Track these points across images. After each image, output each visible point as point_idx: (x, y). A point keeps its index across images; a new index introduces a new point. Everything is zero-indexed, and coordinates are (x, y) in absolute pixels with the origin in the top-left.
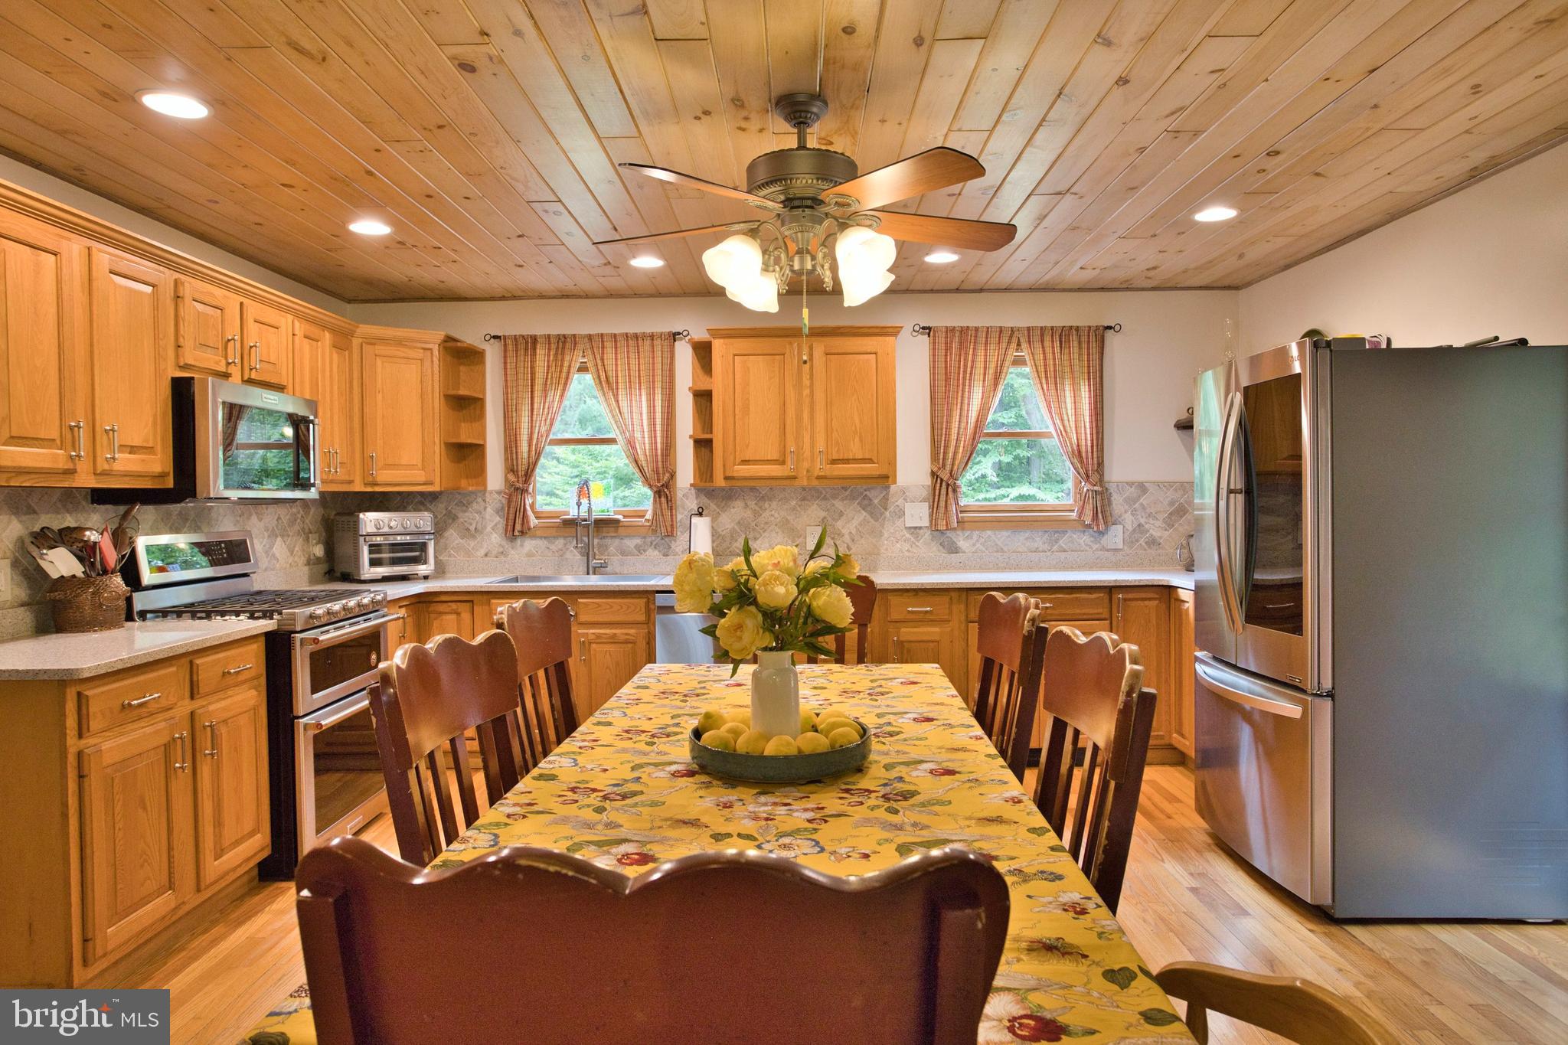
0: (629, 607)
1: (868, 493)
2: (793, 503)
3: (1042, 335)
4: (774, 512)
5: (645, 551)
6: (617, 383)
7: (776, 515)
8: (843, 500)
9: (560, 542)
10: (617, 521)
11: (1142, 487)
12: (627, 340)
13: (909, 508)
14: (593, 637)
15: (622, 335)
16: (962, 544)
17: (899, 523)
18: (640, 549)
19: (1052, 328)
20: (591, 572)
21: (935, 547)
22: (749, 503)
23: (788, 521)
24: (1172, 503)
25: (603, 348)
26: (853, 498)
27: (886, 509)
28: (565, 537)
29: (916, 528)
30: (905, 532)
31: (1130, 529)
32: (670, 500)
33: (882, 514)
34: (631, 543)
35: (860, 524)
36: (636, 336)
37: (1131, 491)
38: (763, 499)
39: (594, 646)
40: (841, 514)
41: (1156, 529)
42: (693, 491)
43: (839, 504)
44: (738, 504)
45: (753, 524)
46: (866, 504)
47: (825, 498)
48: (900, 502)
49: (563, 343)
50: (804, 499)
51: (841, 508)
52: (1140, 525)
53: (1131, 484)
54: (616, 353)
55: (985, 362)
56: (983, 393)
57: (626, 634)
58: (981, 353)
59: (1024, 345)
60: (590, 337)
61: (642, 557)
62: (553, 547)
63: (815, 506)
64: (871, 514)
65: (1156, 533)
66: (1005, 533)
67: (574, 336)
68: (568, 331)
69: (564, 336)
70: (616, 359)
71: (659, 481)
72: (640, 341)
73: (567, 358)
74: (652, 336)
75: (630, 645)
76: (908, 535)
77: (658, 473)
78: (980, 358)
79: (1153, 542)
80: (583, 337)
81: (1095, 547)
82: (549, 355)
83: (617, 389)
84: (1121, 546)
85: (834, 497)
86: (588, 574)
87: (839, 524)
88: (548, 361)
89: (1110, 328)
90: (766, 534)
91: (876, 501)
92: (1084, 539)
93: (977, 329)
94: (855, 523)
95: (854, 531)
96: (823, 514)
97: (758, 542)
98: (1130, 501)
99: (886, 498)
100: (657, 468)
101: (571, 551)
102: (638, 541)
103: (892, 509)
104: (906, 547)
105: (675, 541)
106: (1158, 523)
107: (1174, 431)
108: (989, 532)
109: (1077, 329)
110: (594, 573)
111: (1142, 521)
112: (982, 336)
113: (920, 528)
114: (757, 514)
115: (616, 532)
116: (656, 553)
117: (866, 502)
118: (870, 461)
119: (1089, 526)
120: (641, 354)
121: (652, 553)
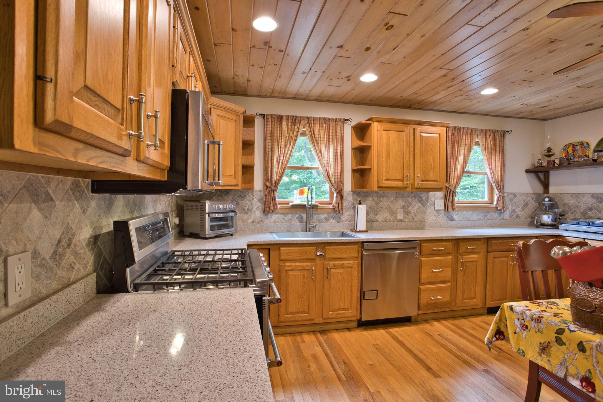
0: (350, 250)
1: (421, 195)
2: (392, 199)
3: (485, 133)
4: (385, 203)
5: (329, 220)
6: (321, 140)
7: (385, 204)
8: (411, 198)
9: (290, 216)
10: (317, 206)
11: (515, 195)
12: (325, 121)
13: (437, 202)
14: (332, 265)
15: (323, 118)
16: (455, 217)
17: (432, 208)
18: (327, 219)
19: (489, 130)
20: (308, 230)
21: (445, 218)
22: (374, 198)
23: (390, 207)
24: (524, 201)
25: (314, 123)
26: (415, 197)
27: (428, 202)
28: (292, 214)
29: (438, 210)
30: (434, 212)
31: (511, 211)
32: (342, 197)
33: (426, 204)
34: (323, 216)
35: (418, 209)
36: (329, 119)
37: (511, 196)
38: (380, 197)
39: (332, 270)
40: (411, 204)
41: (519, 212)
42: (351, 193)
43: (410, 200)
44: (370, 199)
45: (376, 208)
46: (420, 200)
47: (405, 197)
48: (433, 199)
49: (295, 120)
50: (396, 197)
51: (411, 201)
52: (514, 210)
53: (511, 193)
54: (319, 127)
55: (466, 142)
56: (464, 155)
57: (349, 263)
58: (464, 138)
59: (479, 136)
60: (308, 118)
61: (328, 223)
62: (286, 218)
63: (401, 200)
64: (422, 204)
65: (519, 213)
66: (470, 213)
67: (301, 117)
68: (298, 114)
69: (296, 117)
70: (320, 130)
71: (337, 187)
72: (331, 122)
73: (296, 127)
74: (336, 120)
75: (350, 269)
76: (435, 213)
77: (338, 184)
78: (464, 141)
79: (518, 216)
80: (305, 118)
81: (499, 218)
82: (288, 125)
83: (321, 143)
84: (508, 218)
85: (408, 197)
86: (306, 231)
87: (410, 208)
88: (288, 128)
89: (508, 132)
90: (380, 213)
91: (424, 199)
92: (496, 215)
93: (464, 128)
94: (416, 208)
95: (415, 212)
96: (404, 204)
97: (378, 216)
98: (511, 200)
99: (428, 197)
100: (338, 181)
101: (295, 220)
102: (326, 215)
103: (430, 202)
104: (435, 218)
105: (343, 215)
106: (520, 209)
107: (524, 174)
108: (465, 212)
109: (498, 131)
110: (309, 231)
111: (515, 208)
112: (465, 131)
113: (440, 210)
114: (377, 204)
115: (317, 211)
116: (334, 221)
117: (420, 199)
118: (436, 181)
119: (499, 210)
120: (331, 128)
121: (333, 221)
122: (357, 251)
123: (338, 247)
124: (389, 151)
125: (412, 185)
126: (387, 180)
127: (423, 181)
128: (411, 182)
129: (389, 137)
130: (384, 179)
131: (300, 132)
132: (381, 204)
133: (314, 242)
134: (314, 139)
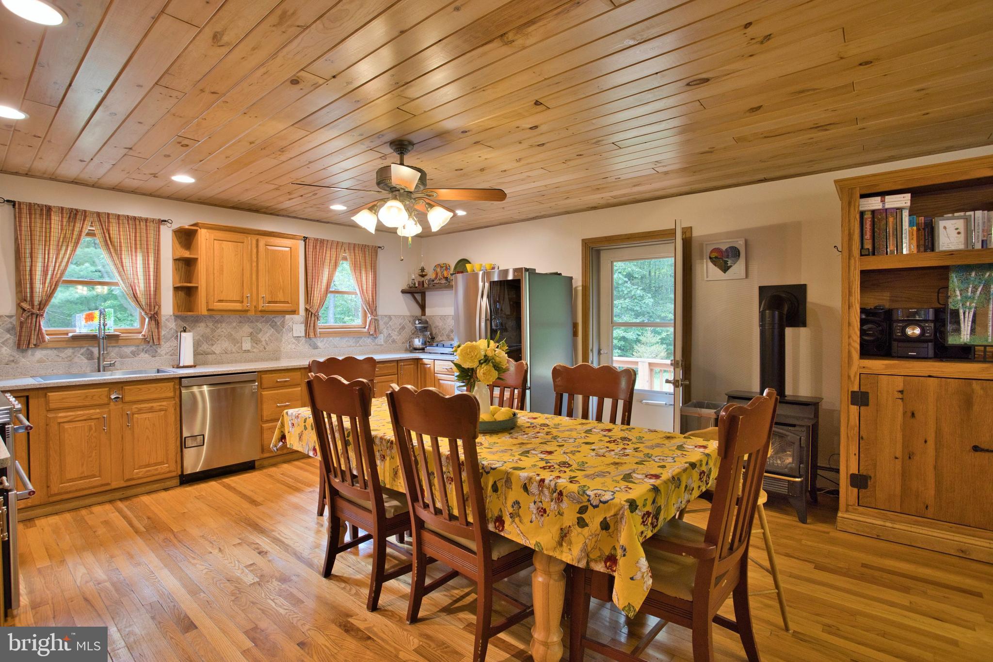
0: (162, 388)
1: (274, 319)
2: (234, 324)
3: (354, 248)
4: (224, 329)
5: (138, 355)
6: (121, 246)
7: (225, 331)
8: (261, 323)
9: (69, 352)
10: (118, 336)
11: (390, 317)
12: (128, 220)
13: (295, 327)
14: (136, 410)
15: (123, 216)
16: (319, 344)
17: (290, 334)
18: (134, 354)
19: (359, 244)
20: (101, 369)
21: (307, 346)
22: (208, 324)
23: (232, 335)
24: (400, 325)
25: (109, 222)
26: (267, 322)
27: (283, 328)
28: (73, 348)
29: (298, 337)
30: (293, 339)
31: (386, 335)
32: (158, 323)
33: (282, 330)
34: (128, 350)
35: (271, 336)
36: (135, 218)
37: (386, 319)
38: (217, 322)
39: (136, 416)
40: (261, 330)
41: (395, 336)
42: (173, 317)
43: (259, 325)
44: (202, 325)
45: (211, 336)
46: (274, 325)
47: (252, 322)
48: (291, 324)
49: (74, 215)
50: (240, 322)
51: (261, 327)
52: (389, 334)
53: (386, 316)
54: (119, 227)
55: (330, 257)
56: (329, 271)
57: (160, 406)
58: (328, 252)
59: (347, 251)
60: (98, 214)
61: (136, 358)
62: (62, 355)
63: (247, 326)
64: (276, 330)
65: (395, 338)
66: (338, 339)
67: (85, 211)
68: (81, 207)
69: (77, 210)
70: (119, 231)
71: (150, 310)
72: (137, 222)
73: (78, 225)
74: (146, 220)
75: (163, 413)
76: (294, 341)
77: (150, 306)
78: (328, 255)
79: (394, 341)
80: (92, 213)
81: (373, 344)
82: (62, 221)
83: (121, 250)
84: (383, 343)
85: (257, 321)
86: (99, 371)
87: (260, 336)
88: (62, 225)
89: (380, 247)
90: (219, 342)
91: (278, 323)
92: (369, 340)
93: (328, 241)
94: (268, 335)
95: (267, 339)
96: (251, 330)
97: (214, 347)
98: (386, 323)
99: (283, 322)
100: (150, 302)
101: (79, 357)
102: (133, 348)
103: (286, 327)
104: (294, 346)
105: (160, 348)
106: (396, 333)
107: (401, 294)
108: (331, 338)
109: (368, 246)
110: (104, 371)
111: (390, 332)
112: (329, 244)
113: (300, 337)
114: (213, 331)
115: (117, 343)
116: (147, 355)
117: (274, 324)
118: (288, 303)
119: (372, 335)
120: (138, 231)
121: (144, 356)
122: (172, 389)
123: (143, 386)
124: (222, 266)
125: (255, 307)
126: (220, 301)
127: (269, 302)
128: (254, 304)
129: (223, 248)
130: (216, 300)
131: (85, 231)
132: (219, 330)
133: (105, 382)
134: (109, 244)
